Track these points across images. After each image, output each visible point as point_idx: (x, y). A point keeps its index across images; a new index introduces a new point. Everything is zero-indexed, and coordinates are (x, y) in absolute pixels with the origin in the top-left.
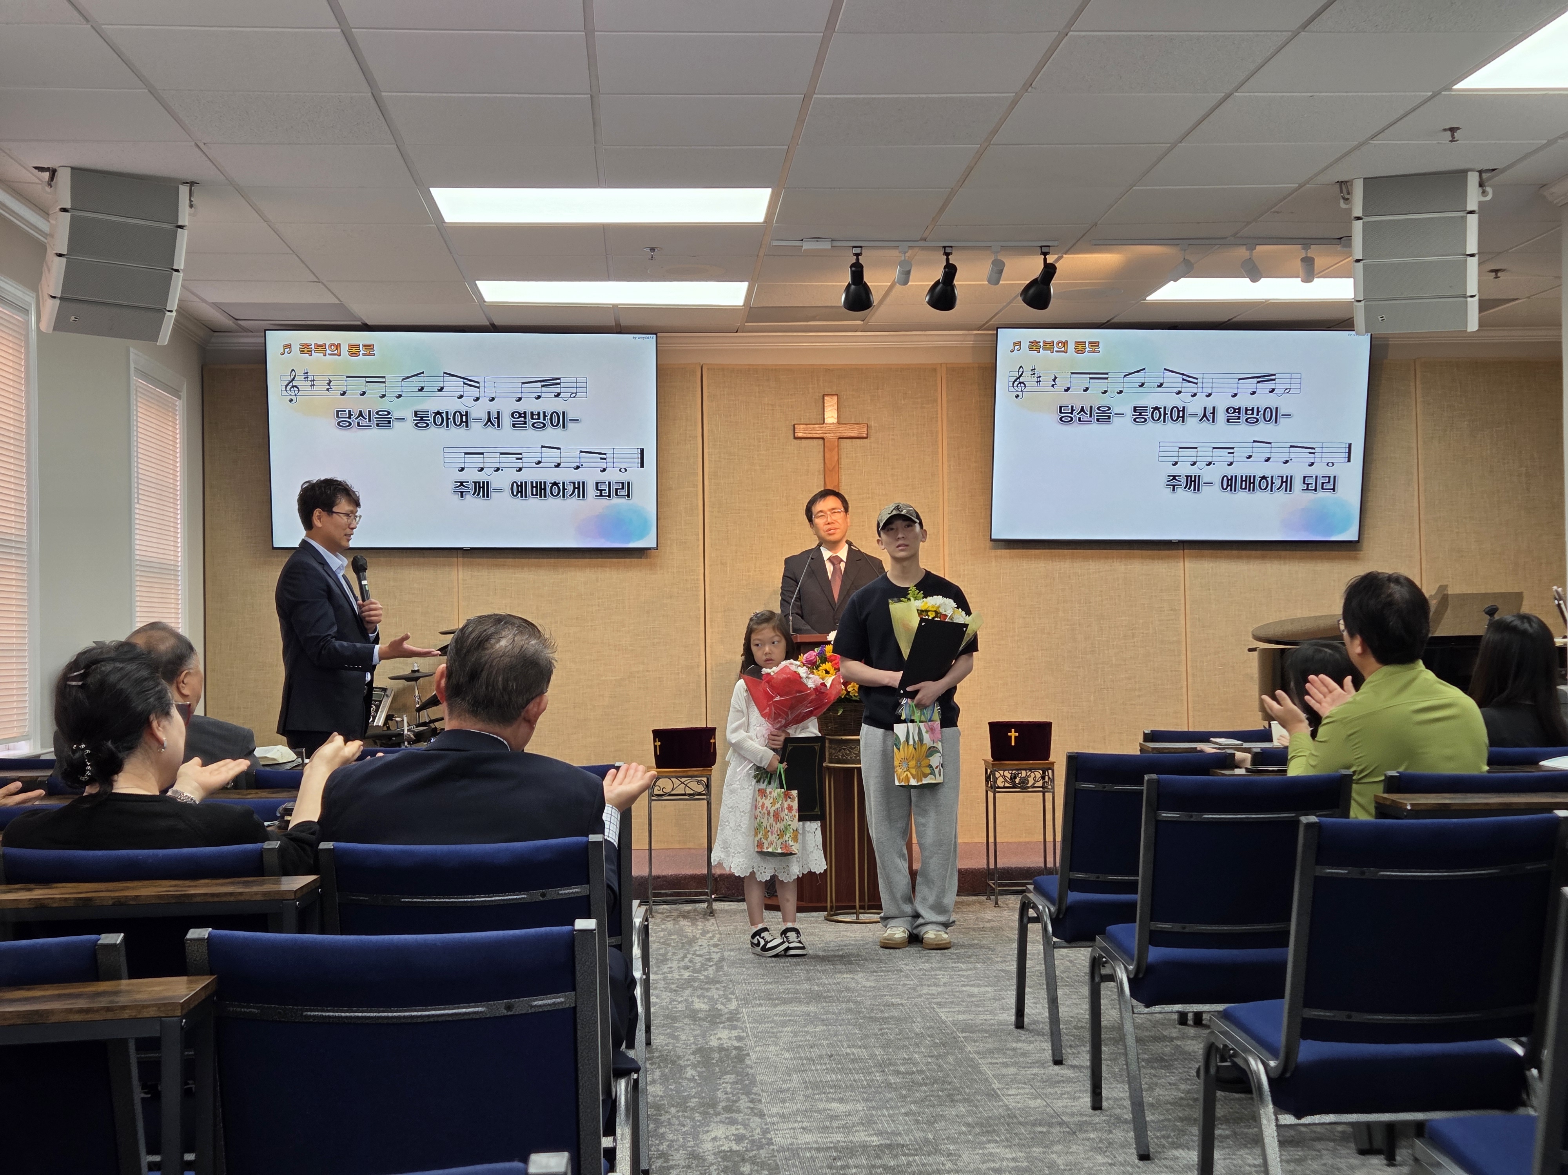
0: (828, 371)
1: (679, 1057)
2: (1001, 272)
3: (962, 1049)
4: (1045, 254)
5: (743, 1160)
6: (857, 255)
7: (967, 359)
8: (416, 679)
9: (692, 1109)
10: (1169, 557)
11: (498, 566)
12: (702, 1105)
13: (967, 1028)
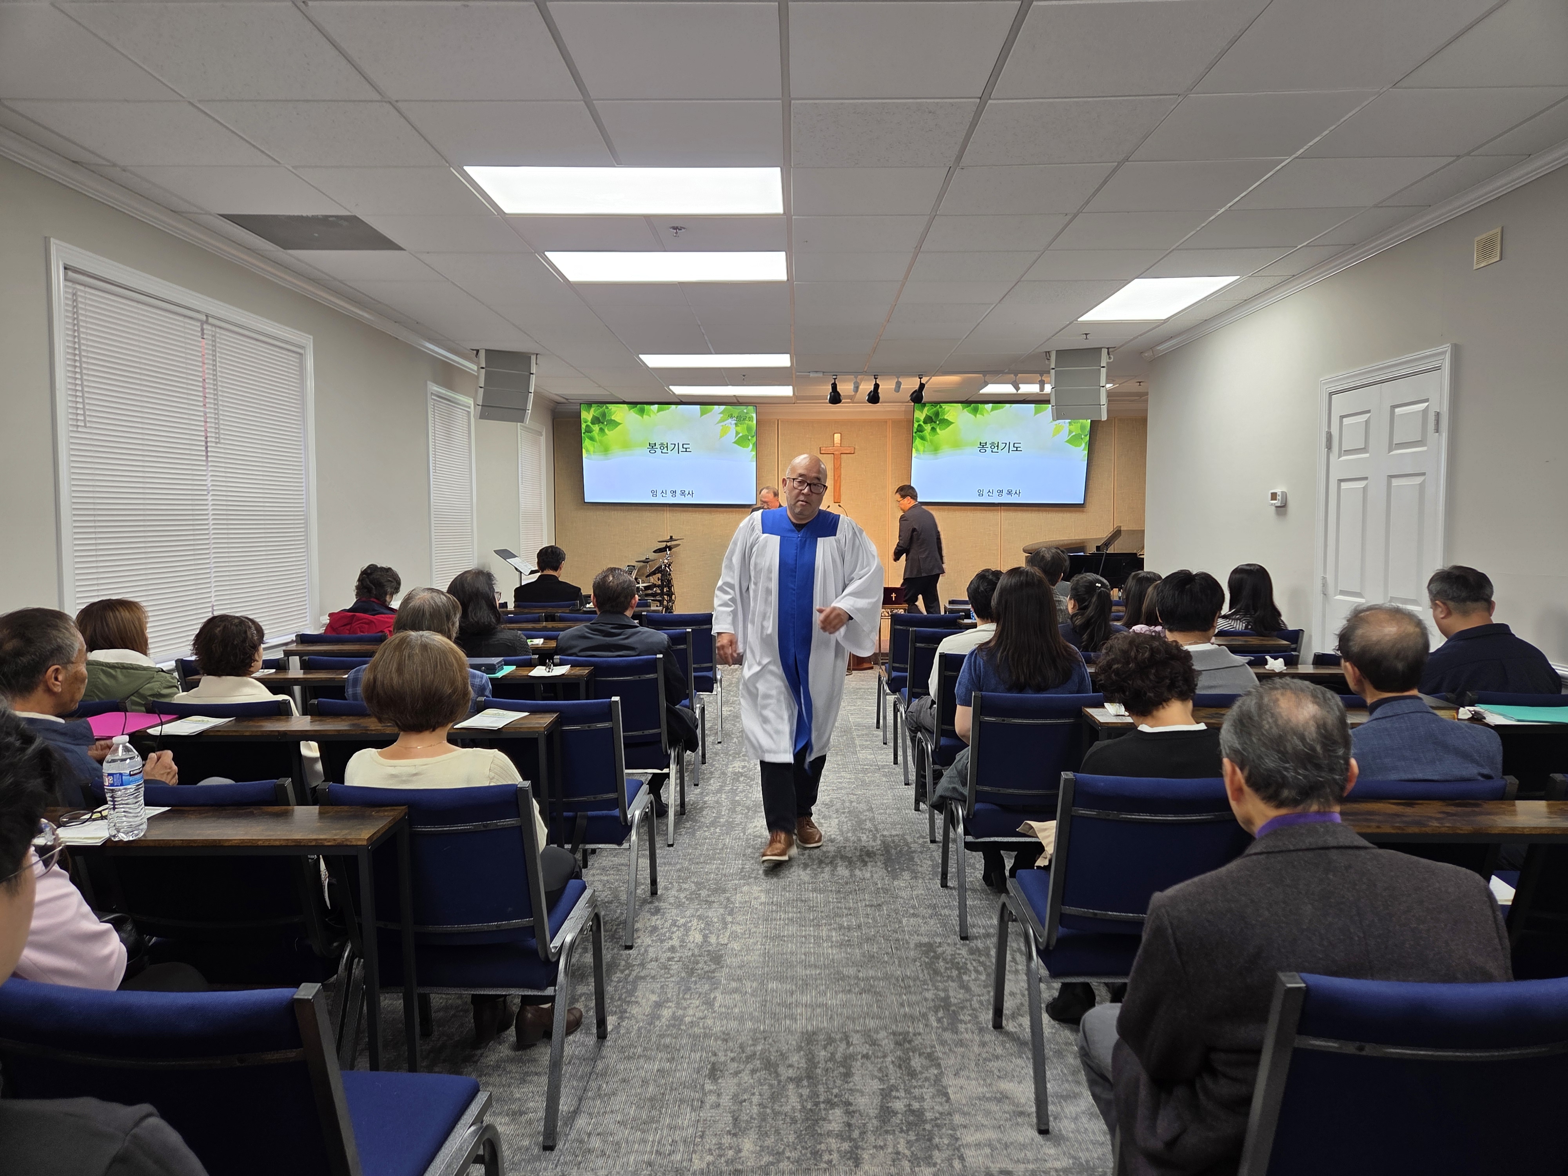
0: (836, 422)
1: (733, 734)
2: (900, 387)
3: (851, 733)
4: (920, 378)
5: (742, 776)
6: (835, 379)
7: (902, 417)
8: (648, 562)
9: (730, 755)
10: (994, 510)
11: (685, 511)
12: (734, 753)
13: (858, 725)
